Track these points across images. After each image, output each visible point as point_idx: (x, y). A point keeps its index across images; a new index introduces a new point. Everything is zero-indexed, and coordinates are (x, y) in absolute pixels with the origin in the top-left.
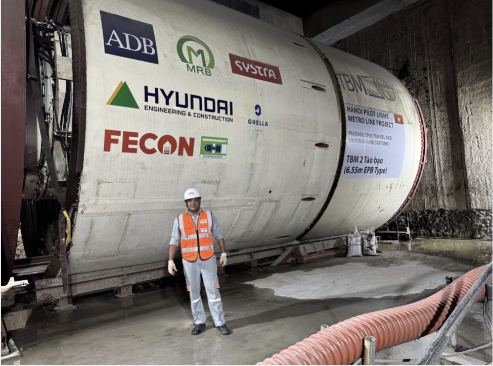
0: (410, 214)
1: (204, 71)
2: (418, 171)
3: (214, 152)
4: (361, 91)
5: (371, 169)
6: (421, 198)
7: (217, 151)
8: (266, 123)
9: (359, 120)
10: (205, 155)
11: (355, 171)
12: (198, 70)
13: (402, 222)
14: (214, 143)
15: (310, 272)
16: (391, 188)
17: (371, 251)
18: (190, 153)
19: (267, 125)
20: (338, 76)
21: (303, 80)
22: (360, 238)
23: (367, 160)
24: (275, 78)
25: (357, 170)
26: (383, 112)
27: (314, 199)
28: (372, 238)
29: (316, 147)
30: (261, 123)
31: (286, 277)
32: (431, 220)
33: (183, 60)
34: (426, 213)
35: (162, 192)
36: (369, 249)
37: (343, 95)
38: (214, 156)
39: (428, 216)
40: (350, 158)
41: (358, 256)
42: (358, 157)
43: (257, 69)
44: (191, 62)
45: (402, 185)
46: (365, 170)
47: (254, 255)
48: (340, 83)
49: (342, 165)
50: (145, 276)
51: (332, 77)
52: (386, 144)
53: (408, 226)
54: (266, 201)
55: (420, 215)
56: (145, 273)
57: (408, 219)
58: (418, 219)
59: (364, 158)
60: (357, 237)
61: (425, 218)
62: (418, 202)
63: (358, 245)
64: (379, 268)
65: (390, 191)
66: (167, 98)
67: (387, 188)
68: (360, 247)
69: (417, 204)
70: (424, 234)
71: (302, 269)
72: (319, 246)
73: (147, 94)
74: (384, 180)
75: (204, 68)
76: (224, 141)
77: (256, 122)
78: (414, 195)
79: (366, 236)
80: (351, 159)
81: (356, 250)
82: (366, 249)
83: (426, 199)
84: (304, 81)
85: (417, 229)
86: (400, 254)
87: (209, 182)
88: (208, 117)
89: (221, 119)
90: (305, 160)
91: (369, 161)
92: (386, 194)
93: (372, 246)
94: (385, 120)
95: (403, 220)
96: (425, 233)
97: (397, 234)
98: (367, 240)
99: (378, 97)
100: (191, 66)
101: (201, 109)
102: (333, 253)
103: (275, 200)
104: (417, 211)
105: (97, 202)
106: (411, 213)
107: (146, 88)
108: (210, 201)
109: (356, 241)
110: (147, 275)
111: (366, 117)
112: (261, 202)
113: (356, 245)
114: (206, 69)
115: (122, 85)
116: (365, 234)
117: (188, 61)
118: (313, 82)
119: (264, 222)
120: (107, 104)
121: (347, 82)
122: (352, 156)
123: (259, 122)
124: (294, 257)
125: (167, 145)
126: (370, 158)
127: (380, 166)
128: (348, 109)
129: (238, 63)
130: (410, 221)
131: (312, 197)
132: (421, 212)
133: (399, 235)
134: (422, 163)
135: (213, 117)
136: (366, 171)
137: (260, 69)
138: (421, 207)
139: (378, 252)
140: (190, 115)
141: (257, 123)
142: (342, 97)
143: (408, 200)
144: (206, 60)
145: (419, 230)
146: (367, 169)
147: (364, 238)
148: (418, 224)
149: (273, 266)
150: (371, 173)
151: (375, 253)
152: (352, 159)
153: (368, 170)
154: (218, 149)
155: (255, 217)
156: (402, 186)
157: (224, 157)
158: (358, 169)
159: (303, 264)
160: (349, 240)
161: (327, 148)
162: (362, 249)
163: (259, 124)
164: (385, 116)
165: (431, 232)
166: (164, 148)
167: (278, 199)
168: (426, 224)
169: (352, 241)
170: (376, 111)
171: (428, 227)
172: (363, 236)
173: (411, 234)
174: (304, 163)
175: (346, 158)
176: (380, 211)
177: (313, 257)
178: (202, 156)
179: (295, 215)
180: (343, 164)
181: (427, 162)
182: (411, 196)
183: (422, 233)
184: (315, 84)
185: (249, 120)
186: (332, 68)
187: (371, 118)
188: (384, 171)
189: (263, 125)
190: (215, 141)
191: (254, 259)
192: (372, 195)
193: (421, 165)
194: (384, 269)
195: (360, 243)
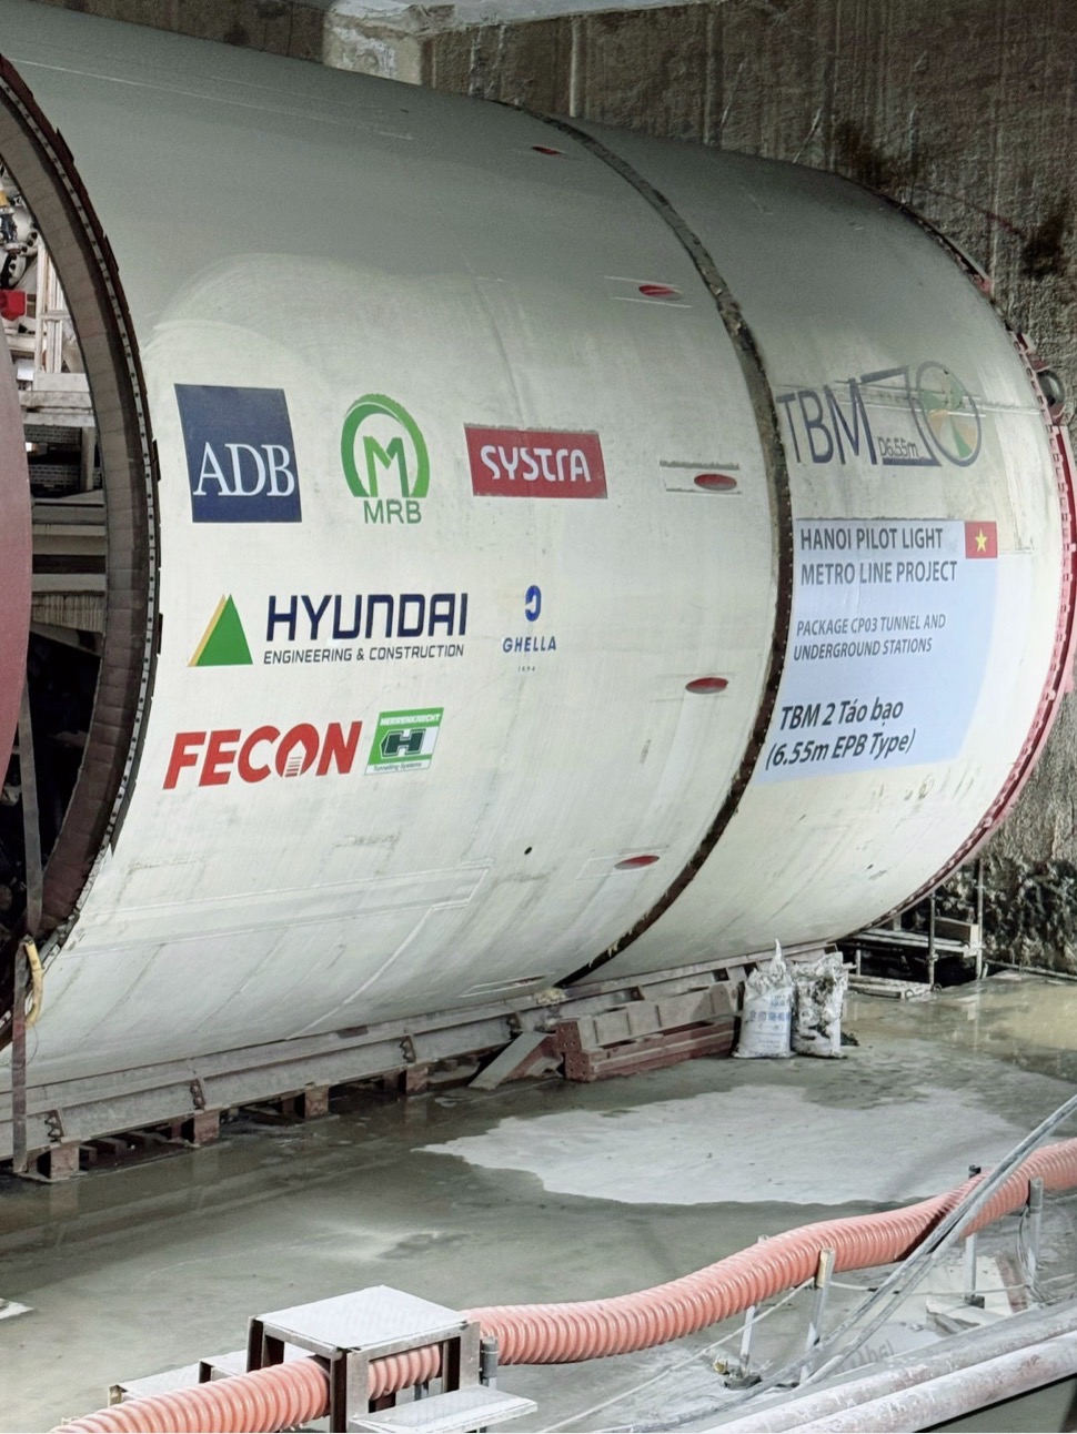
0: (993, 870)
1: (404, 513)
2: (1035, 724)
3: (402, 752)
4: (857, 452)
5: (857, 743)
6: (1043, 808)
7: (410, 749)
8: (553, 639)
9: (838, 574)
10: (379, 766)
11: (803, 755)
12: (390, 512)
13: (956, 895)
14: (407, 726)
15: (624, 1119)
16: (922, 796)
17: (820, 1040)
18: (345, 767)
19: (554, 647)
20: (781, 409)
21: (669, 460)
22: (788, 992)
23: (848, 711)
24: (588, 479)
25: (808, 750)
26: (924, 526)
27: (657, 858)
28: (830, 991)
29: (689, 695)
30: (539, 645)
31: (553, 1133)
32: (1069, 903)
33: (357, 490)
34: (1054, 871)
35: (254, 880)
36: (815, 1033)
37: (792, 486)
38: (399, 764)
39: (1058, 884)
40: (791, 714)
41: (775, 1058)
42: (818, 707)
43: (538, 459)
44: (374, 493)
45: (967, 781)
46: (838, 747)
47: (418, 1044)
48: (787, 440)
49: (763, 741)
50: (104, 1115)
51: (759, 415)
52: (923, 645)
53: (976, 922)
54: (508, 879)
55: (1029, 876)
56: (104, 1106)
57: (981, 887)
58: (1022, 892)
59: (839, 708)
60: (777, 985)
61: (1047, 894)
62: (1027, 822)
63: (780, 1017)
64: (844, 1112)
65: (917, 808)
66: (315, 619)
67: (907, 798)
68: (785, 1025)
69: (1023, 830)
70: (1037, 960)
71: (593, 1105)
72: (641, 1020)
73: (274, 618)
74: (899, 774)
75: (403, 501)
76: (433, 718)
77: (525, 644)
78: (1008, 810)
79: (812, 983)
80: (795, 716)
81: (767, 1034)
82: (804, 1031)
83: (1060, 815)
84: (674, 464)
85: (1012, 934)
86: (919, 1053)
87: (372, 842)
88: (404, 651)
89: (435, 651)
90: (649, 741)
91: (854, 715)
92: (903, 820)
93: (827, 1023)
94: (928, 555)
95: (960, 890)
96: (1038, 956)
97: (925, 952)
98: (814, 997)
99: (913, 463)
100: (373, 503)
101: (389, 634)
102: (688, 1043)
103: (534, 874)
104: (1020, 862)
105: (111, 918)
106: (997, 865)
107: (273, 601)
108: (360, 892)
109: (775, 1004)
110: (111, 1111)
111: (863, 556)
112: (496, 883)
113: (773, 1017)
114: (408, 503)
115: (224, 604)
116: (810, 979)
117: (368, 492)
118: (701, 461)
119: (486, 942)
120: (190, 665)
121: (809, 425)
122: (801, 708)
123: (532, 642)
124: (552, 1055)
125: (299, 751)
126: (858, 706)
127: (891, 728)
128: (804, 539)
129: (490, 456)
130: (987, 899)
131: (650, 853)
132: (1035, 864)
133: (935, 956)
134: (1052, 695)
135: (417, 652)
136: (840, 752)
137: (548, 457)
138: (1036, 846)
139: (847, 1040)
140: (362, 657)
141: (527, 644)
142: (788, 496)
143: (985, 830)
144: (408, 470)
145: (1017, 940)
146: (843, 743)
147: (803, 992)
148: (1015, 915)
149: (482, 1090)
150: (856, 754)
151: (835, 1046)
152: (799, 717)
153: (848, 747)
154: (415, 742)
155: (464, 928)
156: (963, 788)
157: (425, 763)
158: (812, 747)
159: (587, 1082)
160: (748, 997)
161: (721, 693)
162: (793, 1030)
163: (531, 647)
164: (932, 538)
165: (1063, 954)
166: (289, 760)
167: (544, 872)
168: (1049, 917)
169: (759, 1002)
170: (898, 526)
171: (1055, 932)
172: (801, 984)
173: (985, 954)
174: (645, 751)
175: (777, 715)
176: (873, 878)
177: (622, 1057)
178: (371, 769)
179: (584, 914)
180: (767, 738)
181: (1070, 690)
182: (996, 816)
183: (1027, 953)
184: (705, 466)
185: (508, 639)
186: (763, 373)
187: (879, 557)
188: (901, 743)
189: (543, 649)
190: (410, 720)
191: (419, 1061)
192: (849, 826)
193: (1046, 704)
194: (859, 1117)
195: (786, 1010)
